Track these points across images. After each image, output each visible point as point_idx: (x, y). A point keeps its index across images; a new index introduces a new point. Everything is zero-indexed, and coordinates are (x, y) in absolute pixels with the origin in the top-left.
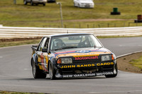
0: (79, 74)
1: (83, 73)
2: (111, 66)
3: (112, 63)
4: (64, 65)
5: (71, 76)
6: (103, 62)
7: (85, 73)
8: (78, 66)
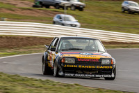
0: (80, 74)
1: (83, 73)
2: (110, 70)
3: (111, 67)
4: (67, 64)
5: (72, 75)
6: (103, 65)
7: (85, 74)
8: (80, 66)
